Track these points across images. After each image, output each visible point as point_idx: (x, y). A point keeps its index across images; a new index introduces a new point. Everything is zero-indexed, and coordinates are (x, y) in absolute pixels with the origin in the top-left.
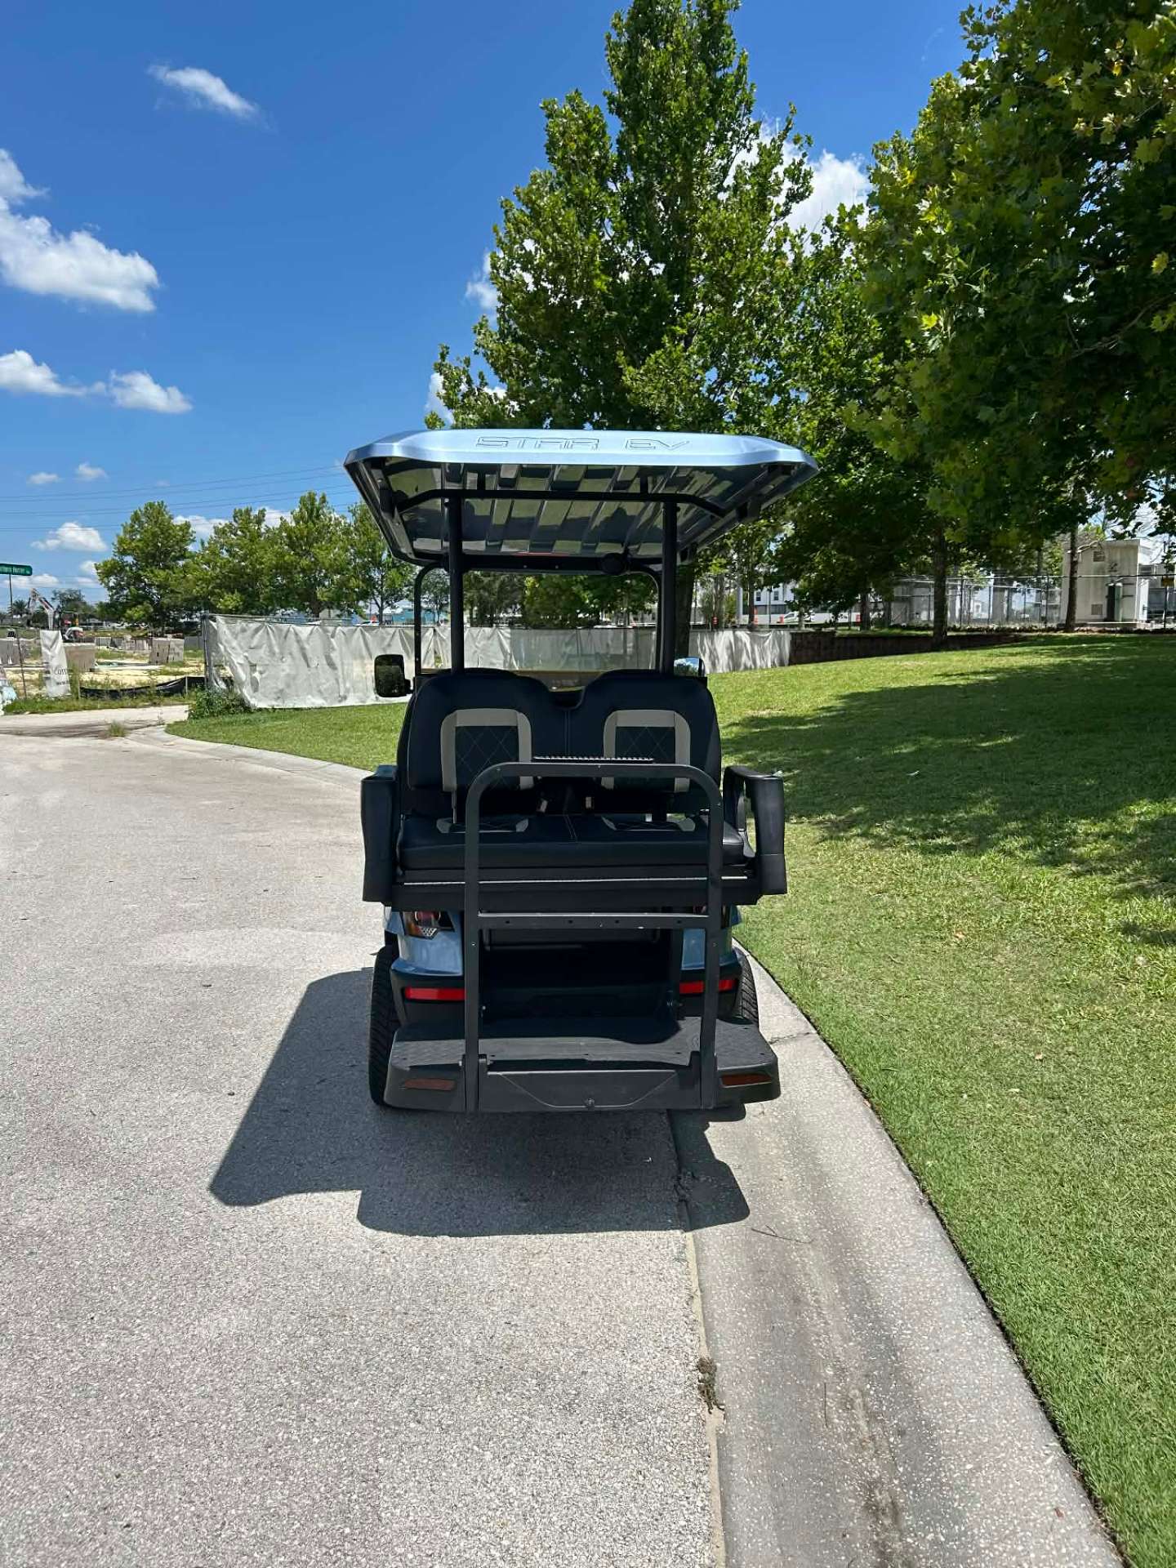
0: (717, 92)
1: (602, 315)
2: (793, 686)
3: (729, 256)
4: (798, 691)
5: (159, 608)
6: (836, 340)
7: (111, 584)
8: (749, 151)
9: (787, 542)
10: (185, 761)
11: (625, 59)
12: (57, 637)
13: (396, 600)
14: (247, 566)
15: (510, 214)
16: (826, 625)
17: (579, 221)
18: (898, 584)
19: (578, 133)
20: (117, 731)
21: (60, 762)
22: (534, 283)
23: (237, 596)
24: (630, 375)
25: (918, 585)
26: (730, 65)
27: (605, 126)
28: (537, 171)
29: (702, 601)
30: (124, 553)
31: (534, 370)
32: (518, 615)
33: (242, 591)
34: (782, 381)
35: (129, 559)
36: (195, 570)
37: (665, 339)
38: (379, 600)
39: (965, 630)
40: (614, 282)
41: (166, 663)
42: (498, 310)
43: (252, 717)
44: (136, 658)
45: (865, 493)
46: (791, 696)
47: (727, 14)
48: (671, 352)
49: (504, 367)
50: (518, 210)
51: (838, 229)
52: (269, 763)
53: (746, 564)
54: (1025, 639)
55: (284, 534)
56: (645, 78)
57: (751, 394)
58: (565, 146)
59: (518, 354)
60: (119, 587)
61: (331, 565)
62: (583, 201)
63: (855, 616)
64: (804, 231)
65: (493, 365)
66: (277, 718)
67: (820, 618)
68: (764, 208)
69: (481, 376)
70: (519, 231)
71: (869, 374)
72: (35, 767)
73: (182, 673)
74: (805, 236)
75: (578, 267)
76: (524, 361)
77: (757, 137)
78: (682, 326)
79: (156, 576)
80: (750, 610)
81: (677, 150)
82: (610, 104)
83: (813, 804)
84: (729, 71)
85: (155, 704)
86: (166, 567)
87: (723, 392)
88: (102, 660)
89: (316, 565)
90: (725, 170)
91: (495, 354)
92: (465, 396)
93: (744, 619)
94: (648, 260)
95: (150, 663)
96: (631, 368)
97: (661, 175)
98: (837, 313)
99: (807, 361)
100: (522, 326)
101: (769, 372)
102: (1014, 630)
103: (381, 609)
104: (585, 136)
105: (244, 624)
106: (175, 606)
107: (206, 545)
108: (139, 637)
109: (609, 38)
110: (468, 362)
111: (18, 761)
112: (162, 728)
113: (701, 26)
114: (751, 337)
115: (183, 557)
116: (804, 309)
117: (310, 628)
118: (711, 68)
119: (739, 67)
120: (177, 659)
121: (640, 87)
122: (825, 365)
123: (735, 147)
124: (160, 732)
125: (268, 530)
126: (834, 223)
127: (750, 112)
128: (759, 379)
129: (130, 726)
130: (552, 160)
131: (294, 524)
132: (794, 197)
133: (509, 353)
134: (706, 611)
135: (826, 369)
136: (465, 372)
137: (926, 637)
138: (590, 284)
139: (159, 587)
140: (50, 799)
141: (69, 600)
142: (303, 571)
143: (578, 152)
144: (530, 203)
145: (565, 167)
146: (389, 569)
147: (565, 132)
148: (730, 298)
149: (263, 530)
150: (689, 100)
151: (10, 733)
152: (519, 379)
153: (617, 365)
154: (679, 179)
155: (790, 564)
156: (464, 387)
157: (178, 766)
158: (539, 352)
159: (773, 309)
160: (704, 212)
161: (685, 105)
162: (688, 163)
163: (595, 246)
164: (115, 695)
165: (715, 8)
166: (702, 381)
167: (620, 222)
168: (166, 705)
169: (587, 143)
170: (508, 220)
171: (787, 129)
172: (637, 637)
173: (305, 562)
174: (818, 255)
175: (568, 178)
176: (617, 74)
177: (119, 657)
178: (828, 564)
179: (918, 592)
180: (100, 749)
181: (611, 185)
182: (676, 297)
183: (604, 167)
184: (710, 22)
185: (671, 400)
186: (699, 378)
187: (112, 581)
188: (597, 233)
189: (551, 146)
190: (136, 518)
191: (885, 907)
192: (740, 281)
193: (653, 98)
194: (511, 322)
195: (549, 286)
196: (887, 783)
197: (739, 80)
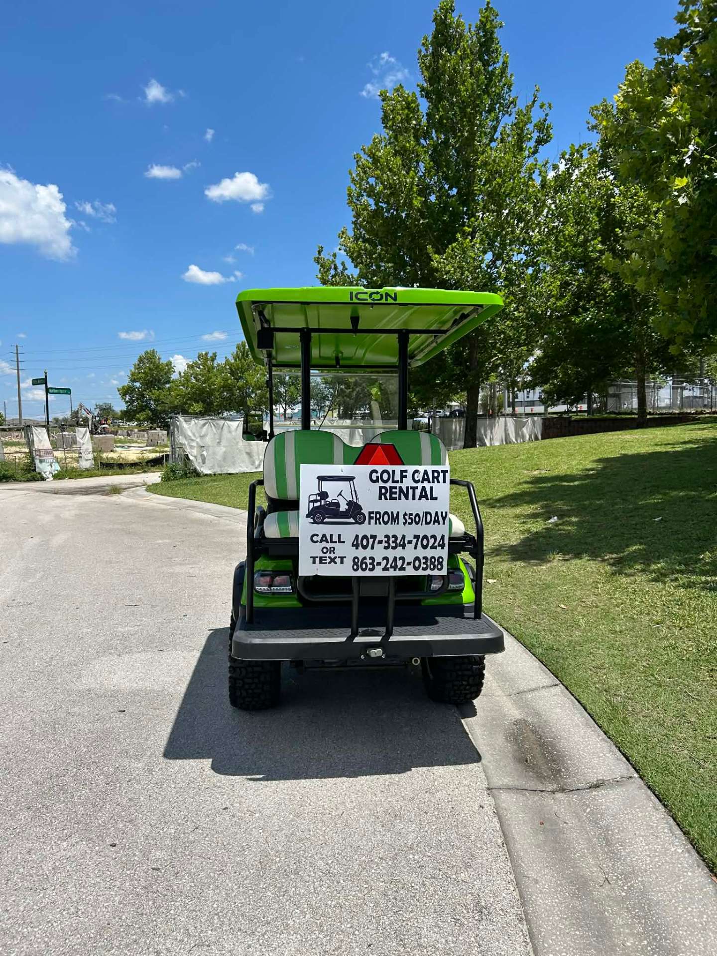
0: (490, 80)
1: (419, 222)
2: (552, 454)
3: (499, 180)
4: (556, 457)
5: (155, 412)
6: (570, 230)
7: (127, 399)
8: (510, 115)
9: (538, 360)
10: (154, 510)
11: (430, 64)
12: (86, 432)
13: (294, 405)
14: (206, 387)
15: (360, 163)
16: (565, 412)
17: (403, 164)
18: (612, 385)
19: (403, 109)
20: (116, 490)
21: (73, 513)
22: (375, 204)
23: (201, 405)
24: (437, 260)
25: (625, 386)
26: (498, 62)
27: (418, 106)
28: (376, 135)
29: (482, 400)
30: (134, 381)
31: (376, 258)
32: (367, 412)
33: (204, 401)
34: (535, 258)
35: (138, 384)
36: (176, 389)
37: (458, 235)
38: (284, 406)
39: (656, 414)
40: (426, 201)
41: (157, 445)
42: (353, 223)
43: (200, 480)
44: (139, 443)
45: (590, 327)
46: (553, 461)
47: (496, 30)
48: (462, 244)
49: (358, 257)
50: (365, 159)
51: (569, 160)
52: (207, 511)
53: (510, 376)
54: (699, 419)
55: (228, 367)
56: (443, 73)
57: (514, 268)
58: (394, 118)
59: (366, 249)
60: (132, 401)
61: (256, 385)
62: (405, 151)
63: (584, 407)
64: (547, 163)
65: (350, 257)
66: (215, 481)
67: (562, 408)
68: (521, 149)
69: (343, 264)
70: (365, 172)
71: (592, 252)
72: (57, 516)
73: (163, 452)
74: (548, 165)
75: (402, 193)
76: (370, 254)
77: (515, 106)
78: (469, 226)
79: (153, 394)
80: (513, 405)
81: (465, 116)
82: (421, 91)
83: (586, 543)
84: (497, 66)
85: (145, 472)
86: (159, 388)
87: (496, 267)
88: (118, 445)
89: (246, 385)
90: (495, 129)
91: (352, 250)
92: (333, 277)
93: (509, 410)
94: (447, 187)
95: (147, 446)
96: (437, 256)
97: (454, 133)
98: (570, 214)
99: (551, 245)
100: (368, 232)
101: (526, 253)
102: (690, 413)
103: (285, 410)
104: (406, 111)
105: (196, 421)
106: (164, 411)
107: (182, 374)
108: (143, 431)
109: (420, 52)
110: (335, 255)
111: (48, 512)
112: (144, 488)
113: (479, 39)
114: (513, 232)
115: (168, 382)
116: (548, 212)
117: (238, 422)
118: (486, 64)
119: (504, 63)
120: (163, 443)
121: (440, 79)
122: (563, 247)
123: (501, 113)
124: (142, 491)
125: (218, 365)
126: (567, 157)
127: (511, 91)
128: (519, 258)
129: (124, 486)
130: (386, 127)
131: (233, 361)
132: (539, 142)
133: (360, 249)
134: (485, 406)
135: (563, 250)
136: (333, 262)
137: (633, 419)
138: (411, 203)
139: (155, 400)
140: (58, 540)
141: (104, 409)
142: (239, 388)
143: (401, 122)
144: (372, 155)
145: (394, 131)
146: (290, 386)
147: (394, 109)
148: (500, 207)
149: (215, 365)
150: (472, 84)
151: (51, 492)
152: (367, 265)
153: (428, 254)
154: (466, 134)
155: (541, 374)
156: (332, 272)
157: (148, 515)
158: (379, 247)
159: (528, 213)
160: (482, 154)
161: (470, 87)
162: (472, 125)
163: (413, 178)
164: (121, 467)
165: (488, 27)
166: (482, 261)
167: (429, 164)
168: (152, 472)
169: (407, 115)
170: (359, 166)
171: (534, 101)
172: (442, 423)
173: (240, 383)
174: (557, 178)
175: (396, 138)
176: (426, 73)
177: (130, 442)
178: (565, 374)
179: (624, 390)
180: (101, 503)
181: (423, 141)
182: (465, 209)
183: (418, 130)
184: (484, 36)
185: (463, 274)
186: (480, 259)
187: (128, 398)
188: (414, 171)
189: (385, 119)
190: (141, 360)
191: (665, 638)
192: (506, 196)
193: (449, 85)
194: (362, 230)
195: (385, 206)
196: (638, 527)
197: (503, 71)
